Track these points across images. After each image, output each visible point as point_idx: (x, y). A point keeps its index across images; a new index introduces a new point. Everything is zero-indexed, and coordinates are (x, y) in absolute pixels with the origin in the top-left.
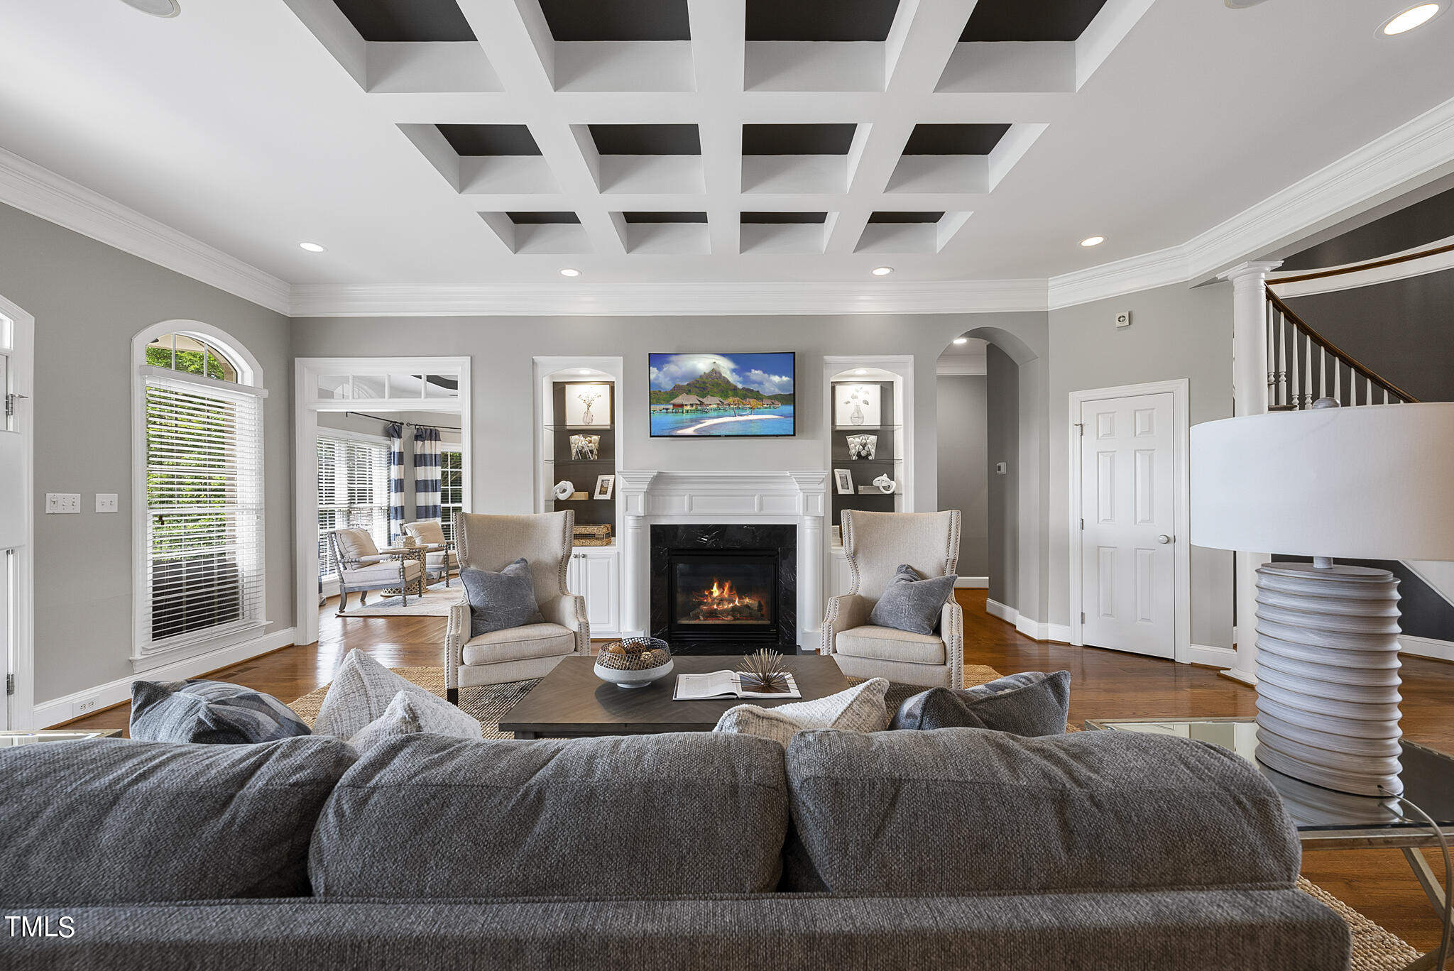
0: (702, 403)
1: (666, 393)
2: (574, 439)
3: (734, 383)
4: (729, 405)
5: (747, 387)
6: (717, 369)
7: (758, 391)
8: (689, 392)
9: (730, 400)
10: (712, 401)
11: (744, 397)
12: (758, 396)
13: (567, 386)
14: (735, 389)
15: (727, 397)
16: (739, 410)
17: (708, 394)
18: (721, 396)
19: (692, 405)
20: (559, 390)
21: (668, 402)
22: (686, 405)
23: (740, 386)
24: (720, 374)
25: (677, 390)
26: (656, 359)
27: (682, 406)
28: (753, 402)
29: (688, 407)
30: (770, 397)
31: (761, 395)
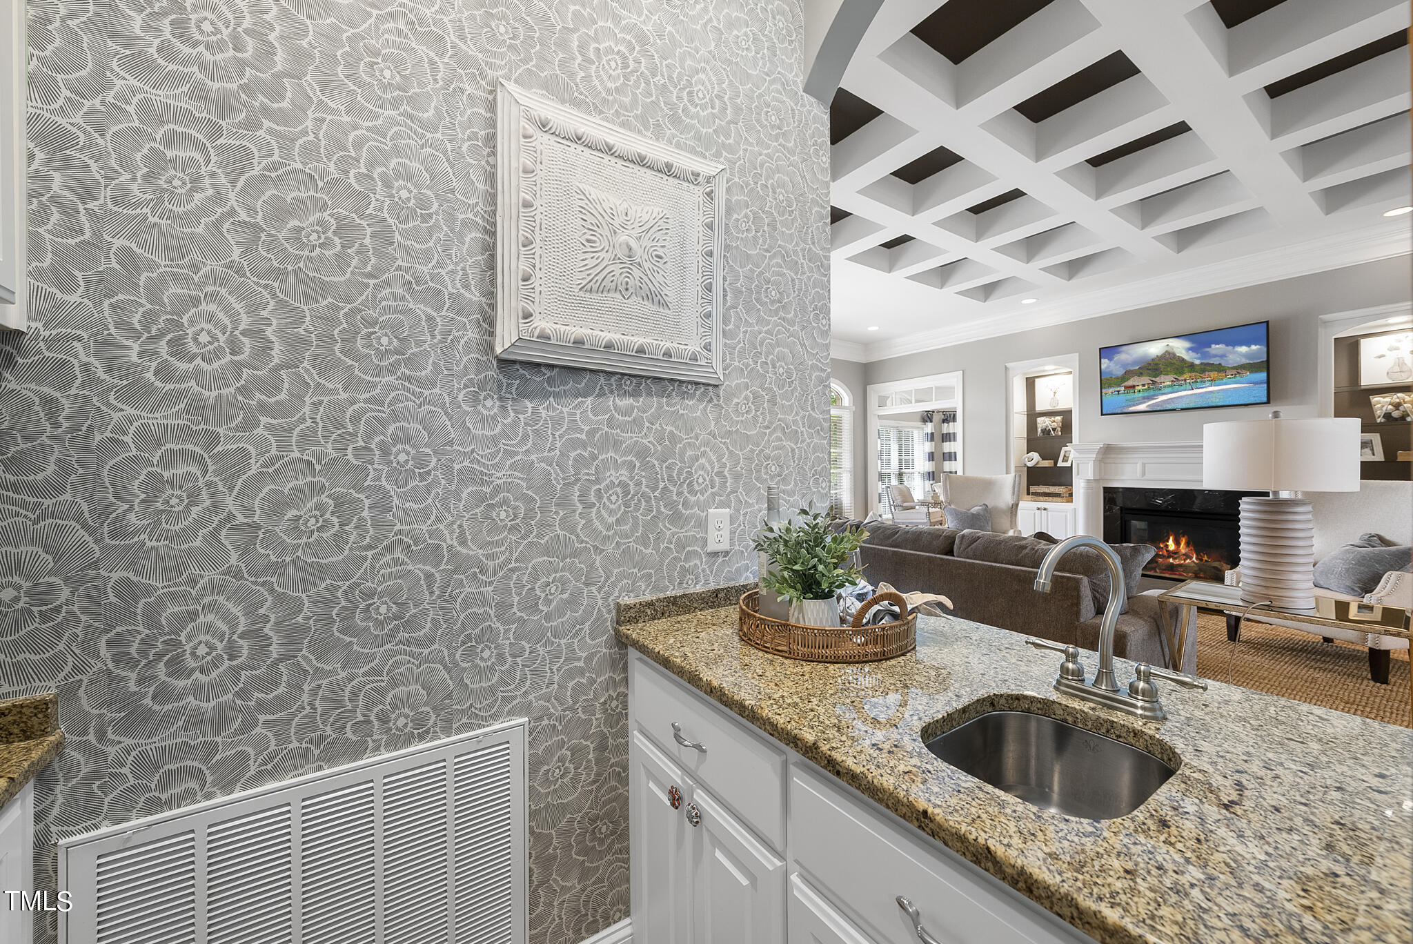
0: (1154, 382)
1: (1118, 378)
2: (1040, 420)
3: (1191, 360)
4: (1185, 380)
5: (1206, 361)
6: (1171, 351)
7: (1220, 364)
8: (1140, 374)
9: (1186, 376)
10: (1166, 380)
11: (1203, 371)
12: (1220, 369)
13: (1037, 380)
14: (1192, 365)
15: (1182, 373)
16: (1196, 384)
17: (1161, 373)
18: (1176, 374)
19: (1144, 385)
20: (1030, 383)
21: (1119, 385)
22: (1138, 386)
23: (1197, 362)
24: (1174, 355)
25: (1128, 374)
27: (1134, 387)
28: (1213, 374)
29: (1140, 387)
30: (1234, 368)
31: (1223, 367)
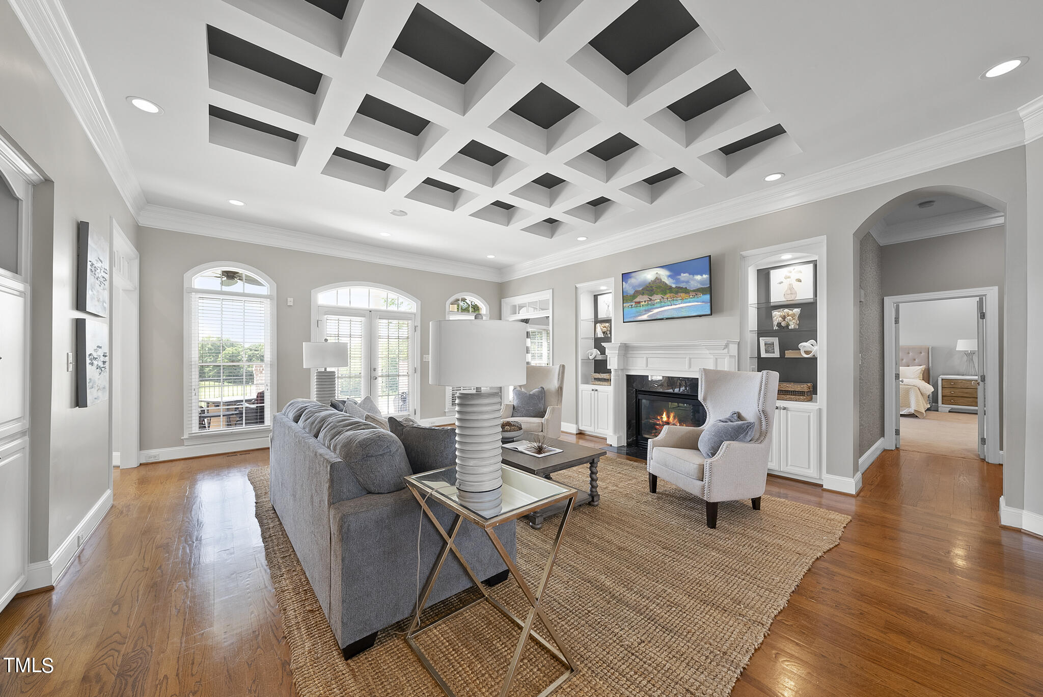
0: (651, 300)
1: (631, 296)
2: (597, 326)
3: (670, 285)
4: (667, 299)
5: (678, 286)
6: (659, 277)
7: (686, 288)
8: (643, 294)
9: (668, 296)
10: (657, 298)
11: (677, 293)
12: (686, 291)
14: (671, 288)
15: (665, 294)
16: (673, 300)
17: (654, 293)
18: (662, 294)
19: (645, 302)
20: (596, 299)
21: (632, 301)
22: (642, 302)
23: (674, 286)
24: (661, 280)
25: (637, 293)
26: (625, 276)
27: (639, 302)
28: (683, 295)
29: (643, 303)
30: (694, 291)
31: (688, 290)
